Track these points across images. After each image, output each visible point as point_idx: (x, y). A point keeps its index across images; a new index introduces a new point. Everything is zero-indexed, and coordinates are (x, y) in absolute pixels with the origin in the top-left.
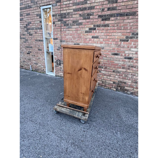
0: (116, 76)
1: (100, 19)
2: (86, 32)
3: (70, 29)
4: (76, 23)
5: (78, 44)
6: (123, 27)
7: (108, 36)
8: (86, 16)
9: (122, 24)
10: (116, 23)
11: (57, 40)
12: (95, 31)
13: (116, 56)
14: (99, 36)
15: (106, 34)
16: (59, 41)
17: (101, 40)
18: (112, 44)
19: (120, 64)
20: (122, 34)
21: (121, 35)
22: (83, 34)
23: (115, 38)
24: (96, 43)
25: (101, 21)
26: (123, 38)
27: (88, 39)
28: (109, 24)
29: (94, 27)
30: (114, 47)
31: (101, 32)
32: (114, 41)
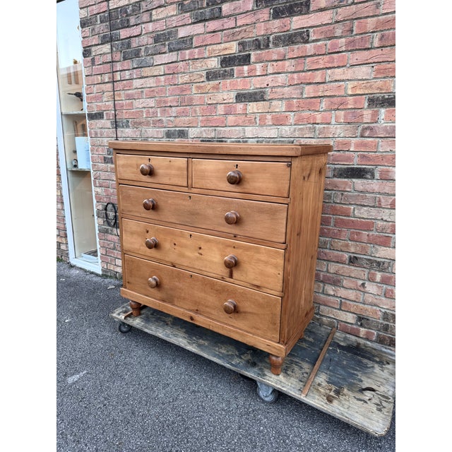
0: (371, 288)
1: (266, 11)
2: (211, 75)
3: (146, 72)
4: (167, 43)
5: (182, 134)
6: (379, 34)
7: (307, 88)
8: (205, 5)
9: (371, 23)
10: (340, 18)
11: (103, 121)
12: (246, 68)
13: (359, 183)
14: (268, 90)
15: (299, 79)
16: (108, 124)
17: (280, 106)
18: (333, 121)
19: (380, 223)
20: (378, 71)
21: (373, 76)
22: (198, 88)
23: (343, 93)
24: (258, 122)
25: (271, 18)
26: (381, 89)
27: (219, 105)
28: (307, 31)
29: (240, 51)
30: (342, 135)
31: (276, 71)
32: (338, 109)
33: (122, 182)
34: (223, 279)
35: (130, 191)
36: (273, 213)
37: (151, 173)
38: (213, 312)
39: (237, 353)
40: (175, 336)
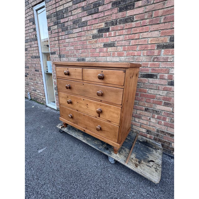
1: (116, 9)
2: (94, 37)
3: (70, 36)
4: (78, 24)
5: (83, 60)
6: (164, 17)
7: (132, 41)
8: (92, 8)
9: (160, 12)
10: (147, 10)
12: (108, 33)
13: (151, 80)
14: (116, 42)
15: (129, 37)
16: (57, 56)
17: (120, 49)
18: (142, 55)
19: (158, 96)
20: (162, 33)
21: (160, 35)
22: (89, 42)
23: (146, 43)
24: (112, 55)
25: (118, 12)
26: (163, 41)
27: (97, 49)
28: (133, 17)
29: (105, 27)
30: (145, 61)
31: (119, 34)
32: (144, 50)
33: (58, 78)
34: (96, 117)
35: (61, 81)
36: (117, 92)
37: (68, 74)
38: (92, 129)
39: (101, 144)
40: (79, 136)
